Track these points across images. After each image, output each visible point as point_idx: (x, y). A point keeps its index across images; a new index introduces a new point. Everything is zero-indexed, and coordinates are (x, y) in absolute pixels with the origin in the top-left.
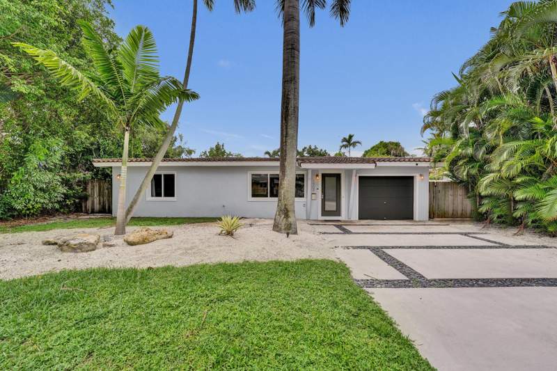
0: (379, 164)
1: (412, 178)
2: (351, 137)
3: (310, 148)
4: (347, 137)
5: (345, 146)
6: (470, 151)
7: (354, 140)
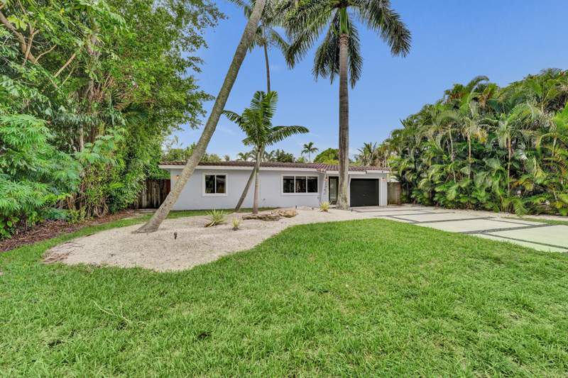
0: (368, 171)
1: (378, 180)
2: (311, 144)
3: (278, 151)
4: (308, 145)
5: (306, 152)
6: (413, 166)
7: (313, 147)
